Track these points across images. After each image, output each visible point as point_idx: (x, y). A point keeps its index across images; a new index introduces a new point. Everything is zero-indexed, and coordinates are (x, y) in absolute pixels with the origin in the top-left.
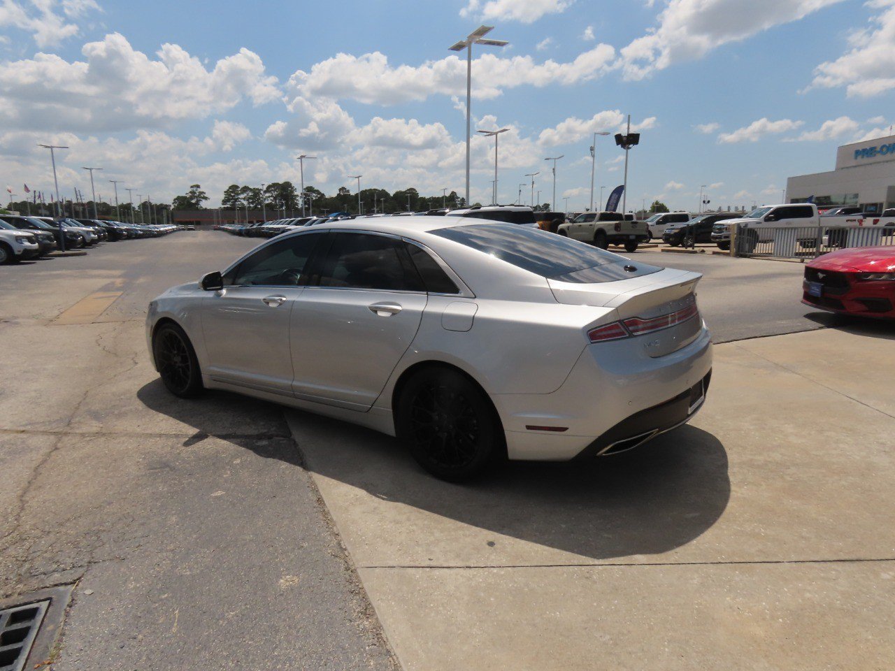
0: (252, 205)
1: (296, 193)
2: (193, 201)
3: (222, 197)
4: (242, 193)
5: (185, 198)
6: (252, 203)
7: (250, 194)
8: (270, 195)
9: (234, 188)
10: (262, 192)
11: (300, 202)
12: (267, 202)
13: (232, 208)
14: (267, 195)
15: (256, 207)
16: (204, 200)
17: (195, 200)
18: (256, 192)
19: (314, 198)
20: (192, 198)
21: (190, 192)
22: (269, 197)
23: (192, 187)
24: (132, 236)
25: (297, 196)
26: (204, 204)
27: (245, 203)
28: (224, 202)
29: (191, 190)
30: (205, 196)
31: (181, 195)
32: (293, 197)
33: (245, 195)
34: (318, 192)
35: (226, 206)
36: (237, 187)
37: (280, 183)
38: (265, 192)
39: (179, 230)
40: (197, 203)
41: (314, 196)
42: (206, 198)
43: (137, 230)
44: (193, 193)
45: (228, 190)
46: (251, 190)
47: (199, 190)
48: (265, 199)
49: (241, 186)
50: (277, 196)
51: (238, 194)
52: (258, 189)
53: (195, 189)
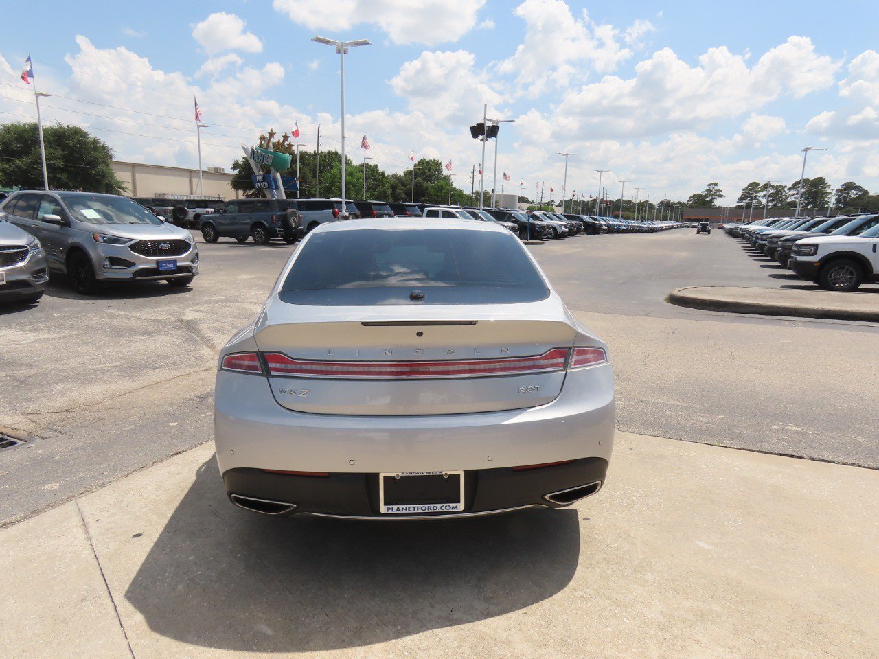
0: (770, 204)
1: (828, 190)
2: (708, 199)
3: (740, 194)
4: (762, 191)
5: (700, 196)
6: (772, 201)
7: (772, 191)
8: (795, 192)
9: (755, 185)
10: (786, 189)
11: (832, 201)
12: (789, 200)
13: (748, 206)
14: (792, 192)
15: (774, 206)
16: (718, 198)
17: (710, 198)
18: (779, 190)
19: (853, 196)
20: (707, 196)
21: (707, 190)
22: (794, 194)
23: (709, 185)
24: (611, 230)
25: (830, 193)
26: (718, 202)
27: (764, 201)
28: (740, 200)
29: (707, 188)
30: (721, 193)
31: (697, 193)
32: (824, 195)
33: (765, 192)
34: (859, 188)
35: (741, 204)
36: (757, 184)
37: (811, 179)
38: (790, 189)
39: (681, 227)
40: (711, 201)
41: (853, 194)
42: (721, 196)
43: (620, 226)
44: (709, 191)
45: (747, 188)
46: (773, 187)
47: (716, 188)
48: (788, 197)
49: (762, 184)
50: (804, 193)
51: (757, 192)
52: (781, 186)
53: (711, 187)
